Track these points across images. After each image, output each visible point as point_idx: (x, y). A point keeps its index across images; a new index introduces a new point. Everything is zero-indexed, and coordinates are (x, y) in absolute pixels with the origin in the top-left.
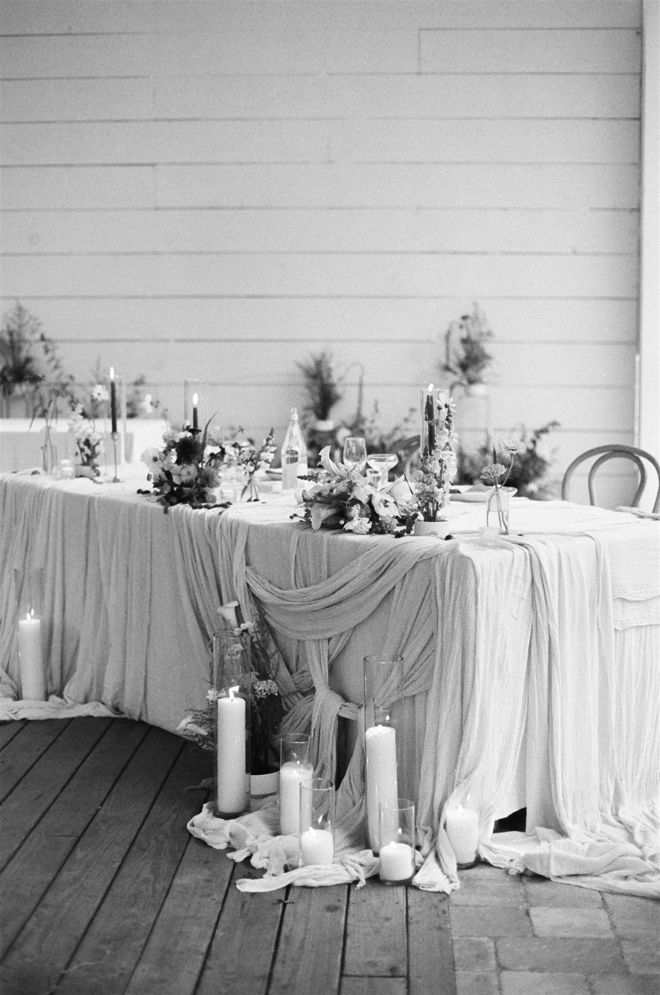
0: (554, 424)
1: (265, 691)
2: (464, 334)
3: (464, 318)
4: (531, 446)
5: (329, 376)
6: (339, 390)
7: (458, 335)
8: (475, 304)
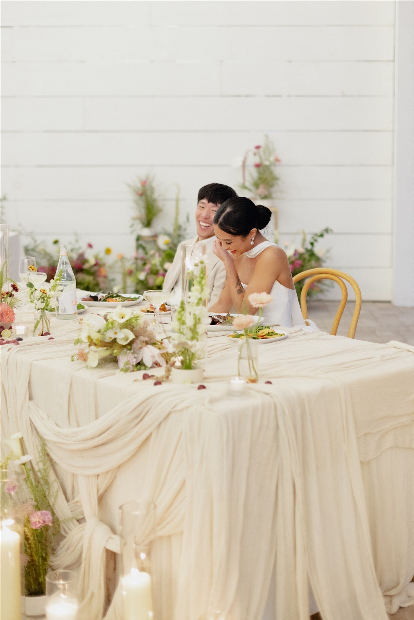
0: (327, 231)
1: (39, 522)
2: (257, 160)
3: (258, 147)
4: (309, 247)
5: (152, 193)
6: (160, 204)
7: (253, 160)
8: (267, 136)
